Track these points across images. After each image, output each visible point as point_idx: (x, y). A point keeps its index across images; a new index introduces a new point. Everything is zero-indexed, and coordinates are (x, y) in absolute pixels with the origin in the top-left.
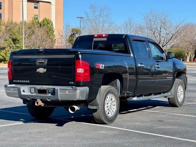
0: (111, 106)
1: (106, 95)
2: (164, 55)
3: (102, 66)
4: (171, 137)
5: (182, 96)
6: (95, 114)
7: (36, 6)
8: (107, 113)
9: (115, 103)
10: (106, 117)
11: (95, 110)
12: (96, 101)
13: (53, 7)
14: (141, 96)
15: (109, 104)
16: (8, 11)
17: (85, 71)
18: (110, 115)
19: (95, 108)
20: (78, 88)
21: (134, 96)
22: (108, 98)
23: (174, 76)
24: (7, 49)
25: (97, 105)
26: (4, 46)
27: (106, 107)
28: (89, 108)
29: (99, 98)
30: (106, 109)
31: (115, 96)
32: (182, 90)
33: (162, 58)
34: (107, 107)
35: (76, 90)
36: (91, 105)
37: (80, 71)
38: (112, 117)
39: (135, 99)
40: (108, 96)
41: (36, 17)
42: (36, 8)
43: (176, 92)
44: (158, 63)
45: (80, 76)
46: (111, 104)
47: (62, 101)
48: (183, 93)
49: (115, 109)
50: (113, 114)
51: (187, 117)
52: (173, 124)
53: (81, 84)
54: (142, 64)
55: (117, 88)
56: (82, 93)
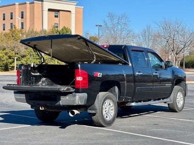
0: (109, 111)
1: (104, 101)
2: (163, 64)
3: (100, 75)
4: (159, 138)
5: (182, 102)
6: (94, 118)
7: (57, 15)
8: (105, 117)
9: (113, 108)
10: (104, 120)
11: (94, 114)
12: (94, 106)
13: (73, 16)
14: (140, 101)
15: (107, 109)
16: (30, 20)
17: (84, 79)
18: (108, 119)
19: (93, 112)
20: (77, 94)
21: (133, 102)
22: (106, 103)
23: (172, 84)
24: (27, 57)
25: (95, 109)
26: (25, 54)
27: (104, 111)
28: (89, 112)
29: (97, 103)
30: (104, 113)
31: (113, 101)
32: (182, 96)
33: (161, 67)
34: (106, 111)
35: (75, 96)
36: (90, 109)
37: (79, 79)
38: (110, 121)
39: (133, 104)
40: (106, 101)
41: (57, 25)
42: (56, 16)
43: (175, 98)
44: (157, 71)
45: (79, 84)
46: (109, 108)
47: (64, 106)
48: (182, 99)
49: (113, 113)
50: (111, 118)
51: (182, 121)
52: (166, 127)
53: (80, 91)
54: (139, 72)
55: (115, 95)
56: (81, 98)
